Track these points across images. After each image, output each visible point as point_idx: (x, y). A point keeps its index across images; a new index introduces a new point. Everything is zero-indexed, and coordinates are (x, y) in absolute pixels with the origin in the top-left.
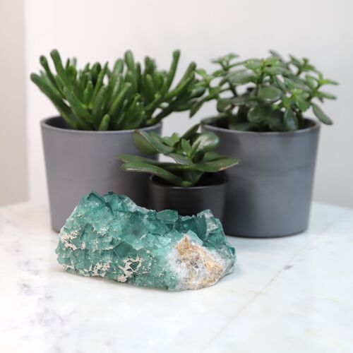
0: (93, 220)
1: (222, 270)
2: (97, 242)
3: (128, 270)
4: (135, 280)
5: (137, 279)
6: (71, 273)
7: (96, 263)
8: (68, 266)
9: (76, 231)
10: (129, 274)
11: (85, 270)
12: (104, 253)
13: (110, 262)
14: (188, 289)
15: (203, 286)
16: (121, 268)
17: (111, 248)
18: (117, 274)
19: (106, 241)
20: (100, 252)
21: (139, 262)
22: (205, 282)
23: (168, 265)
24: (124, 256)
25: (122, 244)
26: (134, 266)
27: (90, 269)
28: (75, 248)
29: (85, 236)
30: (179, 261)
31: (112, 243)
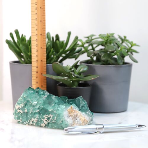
0: (30, 98)
2: (32, 108)
3: (46, 121)
5: (50, 125)
6: (20, 124)
7: (31, 118)
8: (19, 121)
9: (23, 104)
10: (46, 123)
11: (27, 122)
12: (35, 113)
13: (38, 117)
16: (43, 120)
17: (38, 111)
18: (41, 123)
19: (36, 108)
20: (33, 113)
21: (50, 117)
24: (44, 114)
25: (43, 108)
26: (48, 118)
27: (29, 121)
28: (22, 112)
29: (27, 106)
30: (69, 116)
31: (39, 109)
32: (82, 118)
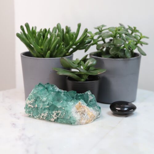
0: (40, 95)
1: (95, 116)
2: (42, 104)
3: (55, 116)
5: (59, 120)
6: (31, 117)
7: (41, 113)
8: (30, 115)
9: (33, 100)
10: (55, 118)
11: (37, 116)
12: (45, 109)
13: (47, 112)
14: (81, 124)
15: (87, 123)
16: (52, 115)
17: (48, 107)
18: (50, 118)
19: (46, 104)
20: (43, 108)
21: (59, 113)
22: (88, 121)
23: (72, 114)
24: (53, 110)
25: (52, 105)
26: (57, 114)
27: (39, 116)
28: (32, 107)
29: (37, 102)
30: (77, 112)
31: (48, 105)
32: (89, 113)
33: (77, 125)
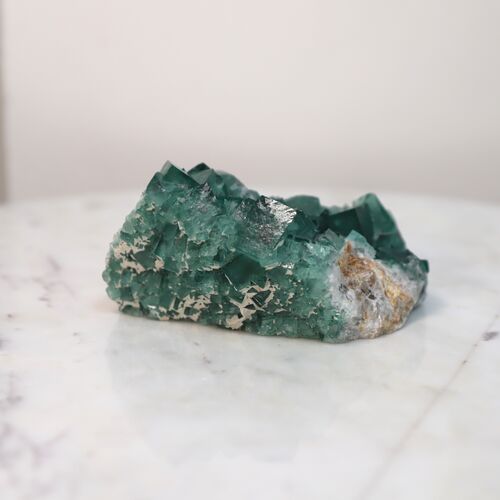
0: (179, 217)
1: (411, 301)
2: (188, 257)
3: (250, 307)
4: (260, 325)
5: (264, 322)
6: (132, 315)
7: (183, 295)
8: (126, 303)
9: (145, 238)
10: (247, 314)
11: (163, 309)
12: (201, 277)
13: (213, 292)
14: (360, 338)
15: (383, 332)
16: (235, 303)
17: (217, 267)
18: (225, 314)
19: (206, 254)
20: (192, 275)
21: (269, 292)
22: (388, 325)
23: (327, 296)
24: (240, 282)
25: (238, 258)
26: (260, 298)
27: (171, 308)
28: (140, 268)
29: (163, 247)
30: (344, 288)
31: (217, 258)
33: (348, 340)
